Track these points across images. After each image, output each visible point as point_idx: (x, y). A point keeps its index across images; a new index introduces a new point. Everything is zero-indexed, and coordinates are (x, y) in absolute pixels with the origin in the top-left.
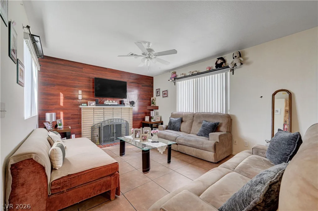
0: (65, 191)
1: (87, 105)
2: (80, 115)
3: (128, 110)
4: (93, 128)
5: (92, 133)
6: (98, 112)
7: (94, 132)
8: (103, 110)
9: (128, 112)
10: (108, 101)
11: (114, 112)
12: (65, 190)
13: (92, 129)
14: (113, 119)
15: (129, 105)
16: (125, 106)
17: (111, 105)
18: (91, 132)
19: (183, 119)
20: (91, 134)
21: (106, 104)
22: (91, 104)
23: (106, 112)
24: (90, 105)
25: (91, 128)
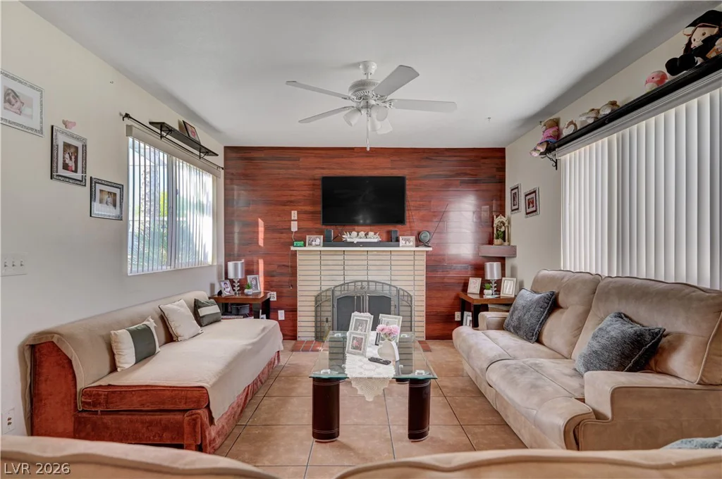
0: (99, 412)
1: (305, 246)
2: (294, 268)
3: (412, 258)
4: (318, 301)
5: (316, 311)
6: (330, 263)
7: (321, 311)
8: (341, 257)
9: (412, 263)
10: (354, 234)
11: (370, 262)
12: (99, 409)
13: (316, 301)
14: (368, 281)
15: (411, 243)
16: (398, 246)
17: (358, 244)
18: (313, 309)
19: (561, 300)
20: (313, 314)
21: (349, 240)
22: (313, 243)
23: (350, 263)
24: (310, 244)
25: (313, 299)
